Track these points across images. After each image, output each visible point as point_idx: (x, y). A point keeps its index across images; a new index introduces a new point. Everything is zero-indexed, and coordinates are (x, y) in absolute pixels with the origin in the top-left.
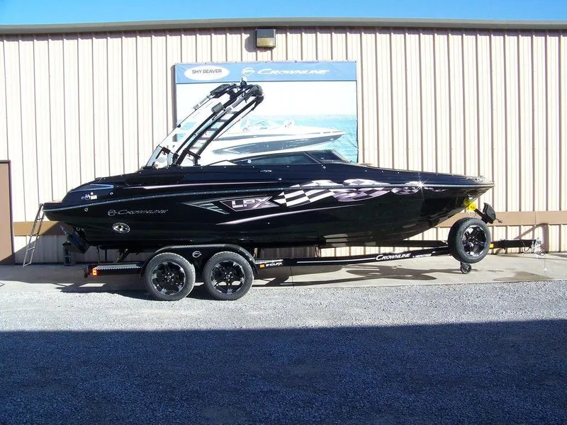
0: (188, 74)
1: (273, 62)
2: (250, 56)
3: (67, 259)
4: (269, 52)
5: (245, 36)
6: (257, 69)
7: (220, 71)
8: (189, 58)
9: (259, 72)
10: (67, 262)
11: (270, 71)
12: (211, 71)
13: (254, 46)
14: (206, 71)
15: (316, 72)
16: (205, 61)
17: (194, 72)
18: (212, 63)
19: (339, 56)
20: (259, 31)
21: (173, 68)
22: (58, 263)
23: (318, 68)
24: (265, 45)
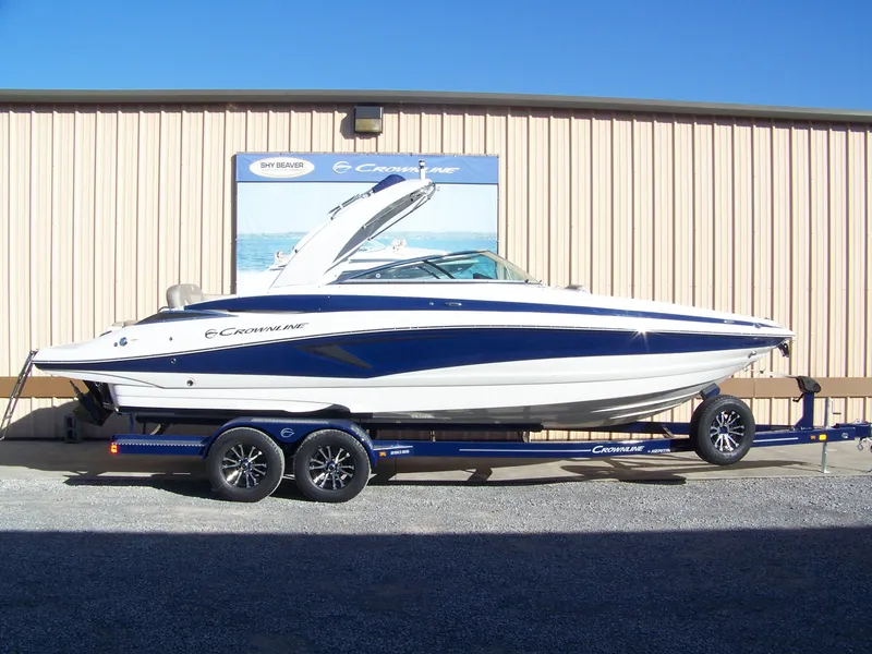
0: (255, 168)
1: (379, 154)
2: (345, 145)
3: (70, 433)
4: (373, 139)
5: (340, 116)
6: (355, 164)
7: (301, 165)
8: (256, 146)
9: (358, 169)
10: (70, 438)
11: (373, 168)
12: (288, 165)
13: (351, 130)
14: (280, 165)
15: (440, 170)
16: (279, 150)
17: (264, 165)
18: (290, 154)
19: (474, 148)
20: (359, 109)
21: (234, 159)
22: (56, 439)
23: (443, 165)
24: (367, 129)
